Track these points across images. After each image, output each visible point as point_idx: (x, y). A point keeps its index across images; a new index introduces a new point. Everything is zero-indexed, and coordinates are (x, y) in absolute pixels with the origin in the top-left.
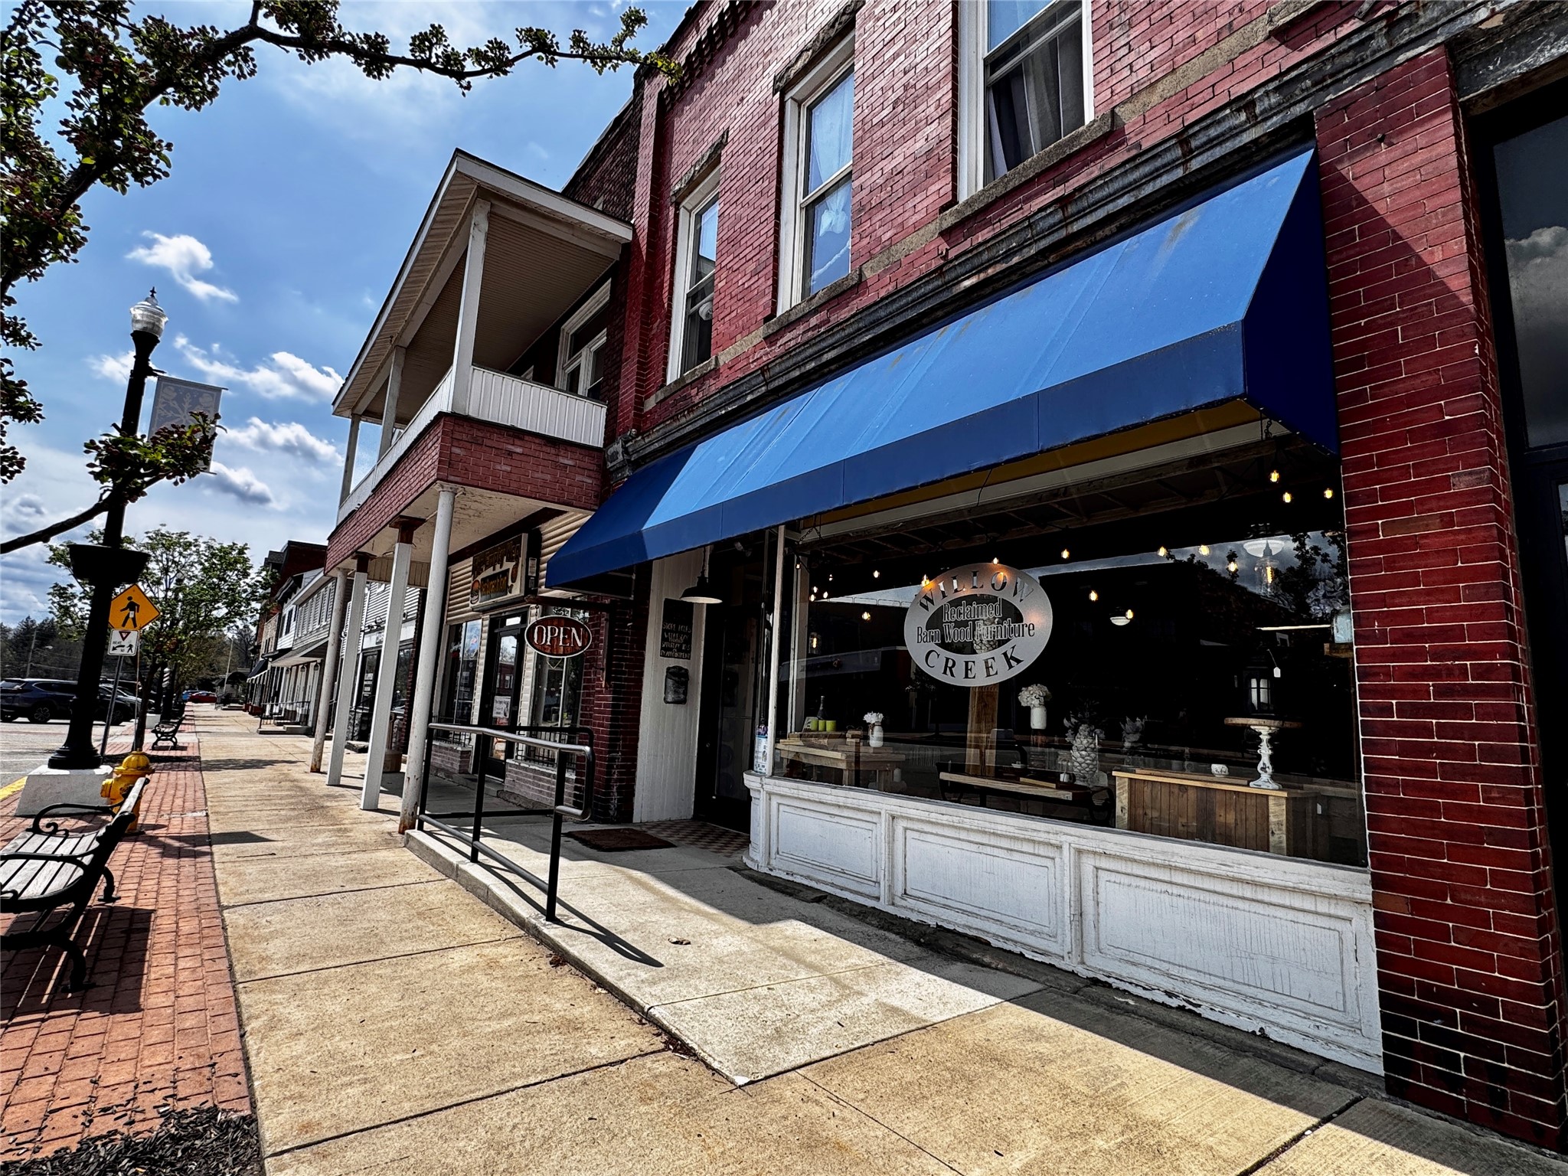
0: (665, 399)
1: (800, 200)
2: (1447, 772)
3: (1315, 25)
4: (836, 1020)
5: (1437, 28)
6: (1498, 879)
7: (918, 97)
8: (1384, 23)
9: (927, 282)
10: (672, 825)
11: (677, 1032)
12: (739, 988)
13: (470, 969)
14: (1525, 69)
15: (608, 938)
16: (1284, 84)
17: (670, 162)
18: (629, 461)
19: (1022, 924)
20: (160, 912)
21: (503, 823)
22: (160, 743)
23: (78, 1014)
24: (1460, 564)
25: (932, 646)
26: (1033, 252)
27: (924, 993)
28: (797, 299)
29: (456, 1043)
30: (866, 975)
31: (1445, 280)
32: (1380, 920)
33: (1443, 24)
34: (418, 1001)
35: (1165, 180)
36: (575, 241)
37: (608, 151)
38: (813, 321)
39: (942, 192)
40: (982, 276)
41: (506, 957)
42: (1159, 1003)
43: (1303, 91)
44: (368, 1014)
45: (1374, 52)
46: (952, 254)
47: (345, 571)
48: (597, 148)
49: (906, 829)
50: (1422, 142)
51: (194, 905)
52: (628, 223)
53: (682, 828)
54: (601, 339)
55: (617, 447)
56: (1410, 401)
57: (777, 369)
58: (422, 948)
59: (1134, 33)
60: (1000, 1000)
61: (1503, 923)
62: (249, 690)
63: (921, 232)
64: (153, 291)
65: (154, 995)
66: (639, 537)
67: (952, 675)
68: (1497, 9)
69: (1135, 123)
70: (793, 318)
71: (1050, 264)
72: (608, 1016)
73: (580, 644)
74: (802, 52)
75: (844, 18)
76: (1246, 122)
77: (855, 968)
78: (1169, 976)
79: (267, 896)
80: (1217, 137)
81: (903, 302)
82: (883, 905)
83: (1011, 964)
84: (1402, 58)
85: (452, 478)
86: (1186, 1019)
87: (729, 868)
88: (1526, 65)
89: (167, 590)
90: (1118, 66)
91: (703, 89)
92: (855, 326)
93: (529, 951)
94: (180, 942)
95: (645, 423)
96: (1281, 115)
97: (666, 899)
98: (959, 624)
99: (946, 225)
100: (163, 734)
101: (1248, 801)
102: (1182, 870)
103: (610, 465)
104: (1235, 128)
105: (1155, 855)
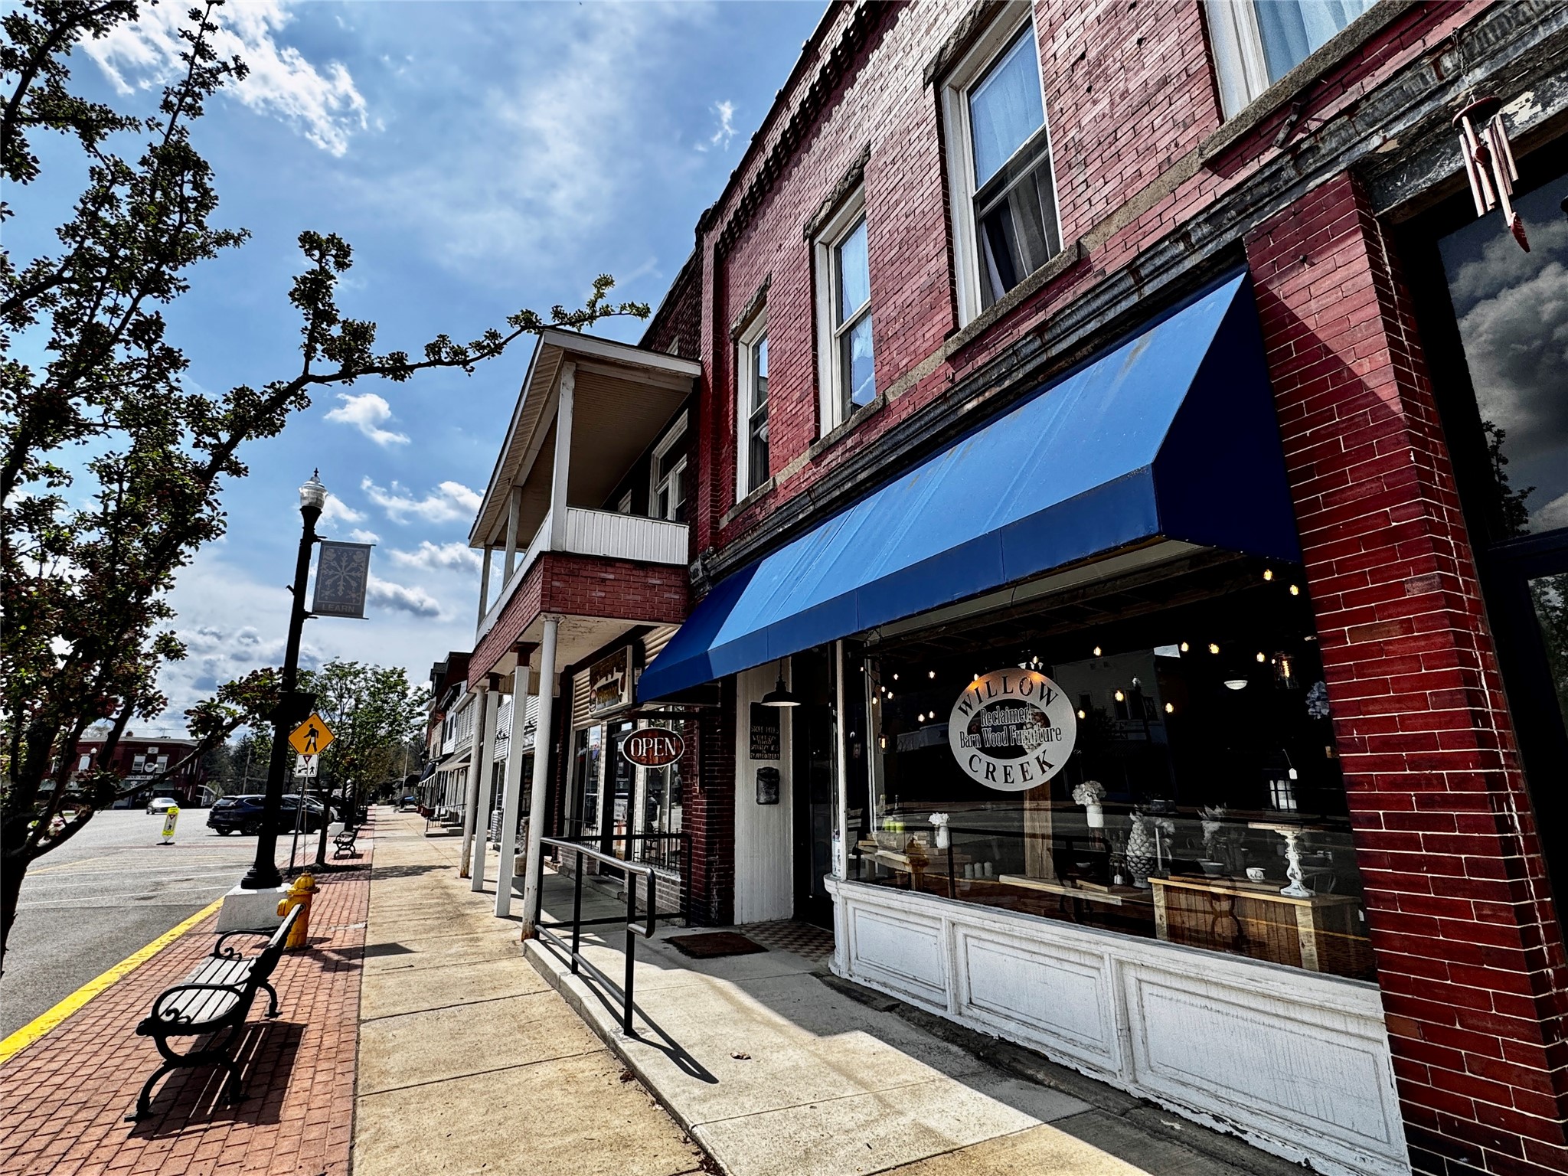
0: (735, 517)
1: (834, 331)
2: (1441, 886)
3: (1241, 155)
4: (866, 1141)
5: (1338, 156)
6: (1503, 1003)
7: (918, 238)
8: (1289, 157)
9: (935, 408)
10: (772, 927)
11: (712, 1152)
12: (784, 1106)
13: (550, 1084)
14: (1429, 184)
15: (676, 1053)
16: (1212, 215)
17: (728, 304)
18: (708, 576)
19: (1078, 1037)
20: (310, 1027)
21: (609, 930)
22: (341, 852)
23: (232, 1125)
24: (1423, 671)
25: (974, 751)
26: (1021, 376)
27: (965, 1113)
28: (838, 422)
29: (521, 1158)
30: (913, 1093)
31: (1375, 390)
32: (1396, 1045)
33: (1343, 153)
34: (499, 1116)
35: (1124, 305)
36: (651, 382)
37: (680, 296)
38: (850, 443)
39: (945, 321)
40: (981, 399)
41: (583, 1072)
42: (1206, 1128)
43: (1230, 220)
44: (455, 1128)
45: (1286, 182)
46: (958, 378)
47: (483, 688)
48: (671, 293)
49: (966, 936)
50: (1340, 261)
51: (338, 1020)
52: (696, 360)
53: (780, 930)
54: (682, 464)
55: (698, 564)
56: (1360, 508)
57: (821, 490)
58: (514, 1062)
59: (1089, 171)
60: (1040, 1122)
61: (1514, 1052)
62: (421, 792)
63: (931, 358)
64: (316, 472)
65: (291, 1110)
66: (705, 657)
67: (994, 780)
68: (1388, 137)
69: (1098, 252)
70: (832, 441)
71: (1039, 384)
72: (658, 1133)
73: (674, 753)
74: (824, 203)
75: (855, 171)
76: (1185, 251)
77: (903, 1085)
78: (1217, 1097)
79: (399, 1010)
80: (1162, 265)
81: (918, 425)
82: (950, 1015)
83: (1063, 1081)
84: (1312, 185)
85: (553, 609)
86: (1230, 1147)
87: (813, 974)
88: (1429, 179)
89: (342, 714)
90: (1079, 201)
91: (749, 238)
92: (880, 449)
93: (606, 1065)
94: (321, 1057)
95: (721, 539)
96: (1215, 242)
97: (741, 1008)
98: (996, 729)
99: (950, 351)
100: (344, 844)
101: (1277, 910)
102: (1216, 984)
103: (693, 581)
104: (1177, 256)
105: (1188, 968)
